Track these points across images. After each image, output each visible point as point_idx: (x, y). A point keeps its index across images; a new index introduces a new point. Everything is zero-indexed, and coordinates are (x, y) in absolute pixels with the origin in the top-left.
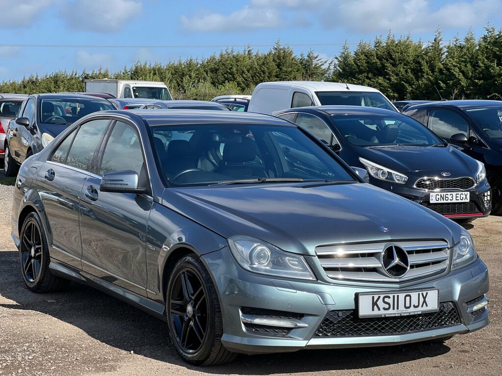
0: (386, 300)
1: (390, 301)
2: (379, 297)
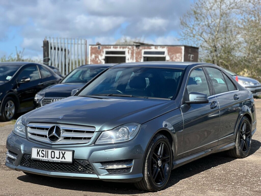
0: (43, 152)
1: (44, 153)
2: (40, 150)
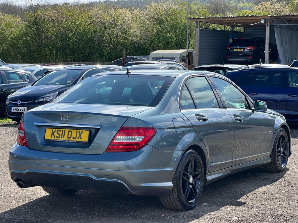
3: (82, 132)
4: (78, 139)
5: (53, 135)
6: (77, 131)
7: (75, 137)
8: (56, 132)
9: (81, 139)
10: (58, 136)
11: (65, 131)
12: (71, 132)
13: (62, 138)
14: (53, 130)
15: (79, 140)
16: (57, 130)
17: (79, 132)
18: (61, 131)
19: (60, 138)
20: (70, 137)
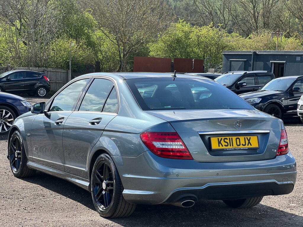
3: (250, 138)
4: (248, 145)
5: (220, 144)
6: (245, 138)
7: (244, 144)
8: (223, 140)
9: (251, 145)
10: (226, 144)
11: (232, 138)
12: (239, 139)
13: (230, 146)
14: (218, 139)
15: (250, 146)
16: (223, 138)
17: (247, 138)
18: (228, 139)
19: (229, 147)
20: (239, 144)
